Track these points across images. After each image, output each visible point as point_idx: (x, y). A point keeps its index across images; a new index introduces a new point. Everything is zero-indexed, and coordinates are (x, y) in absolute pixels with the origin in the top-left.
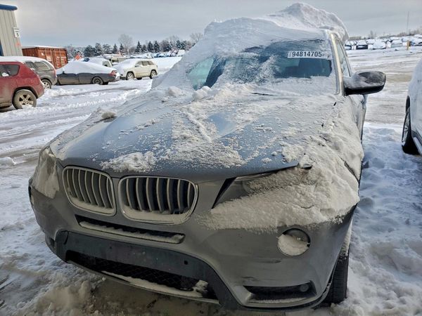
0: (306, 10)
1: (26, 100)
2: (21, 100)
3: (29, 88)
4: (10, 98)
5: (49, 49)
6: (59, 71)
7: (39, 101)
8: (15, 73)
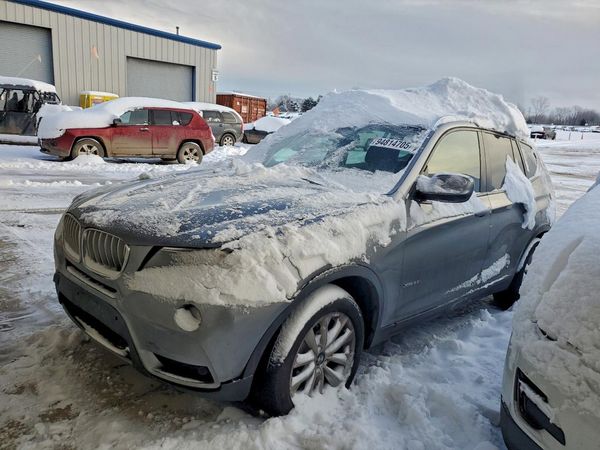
0: (455, 88)
1: (191, 155)
2: (186, 154)
3: (198, 142)
4: (175, 150)
5: (247, 98)
6: (248, 127)
7: (205, 158)
8: (186, 121)
